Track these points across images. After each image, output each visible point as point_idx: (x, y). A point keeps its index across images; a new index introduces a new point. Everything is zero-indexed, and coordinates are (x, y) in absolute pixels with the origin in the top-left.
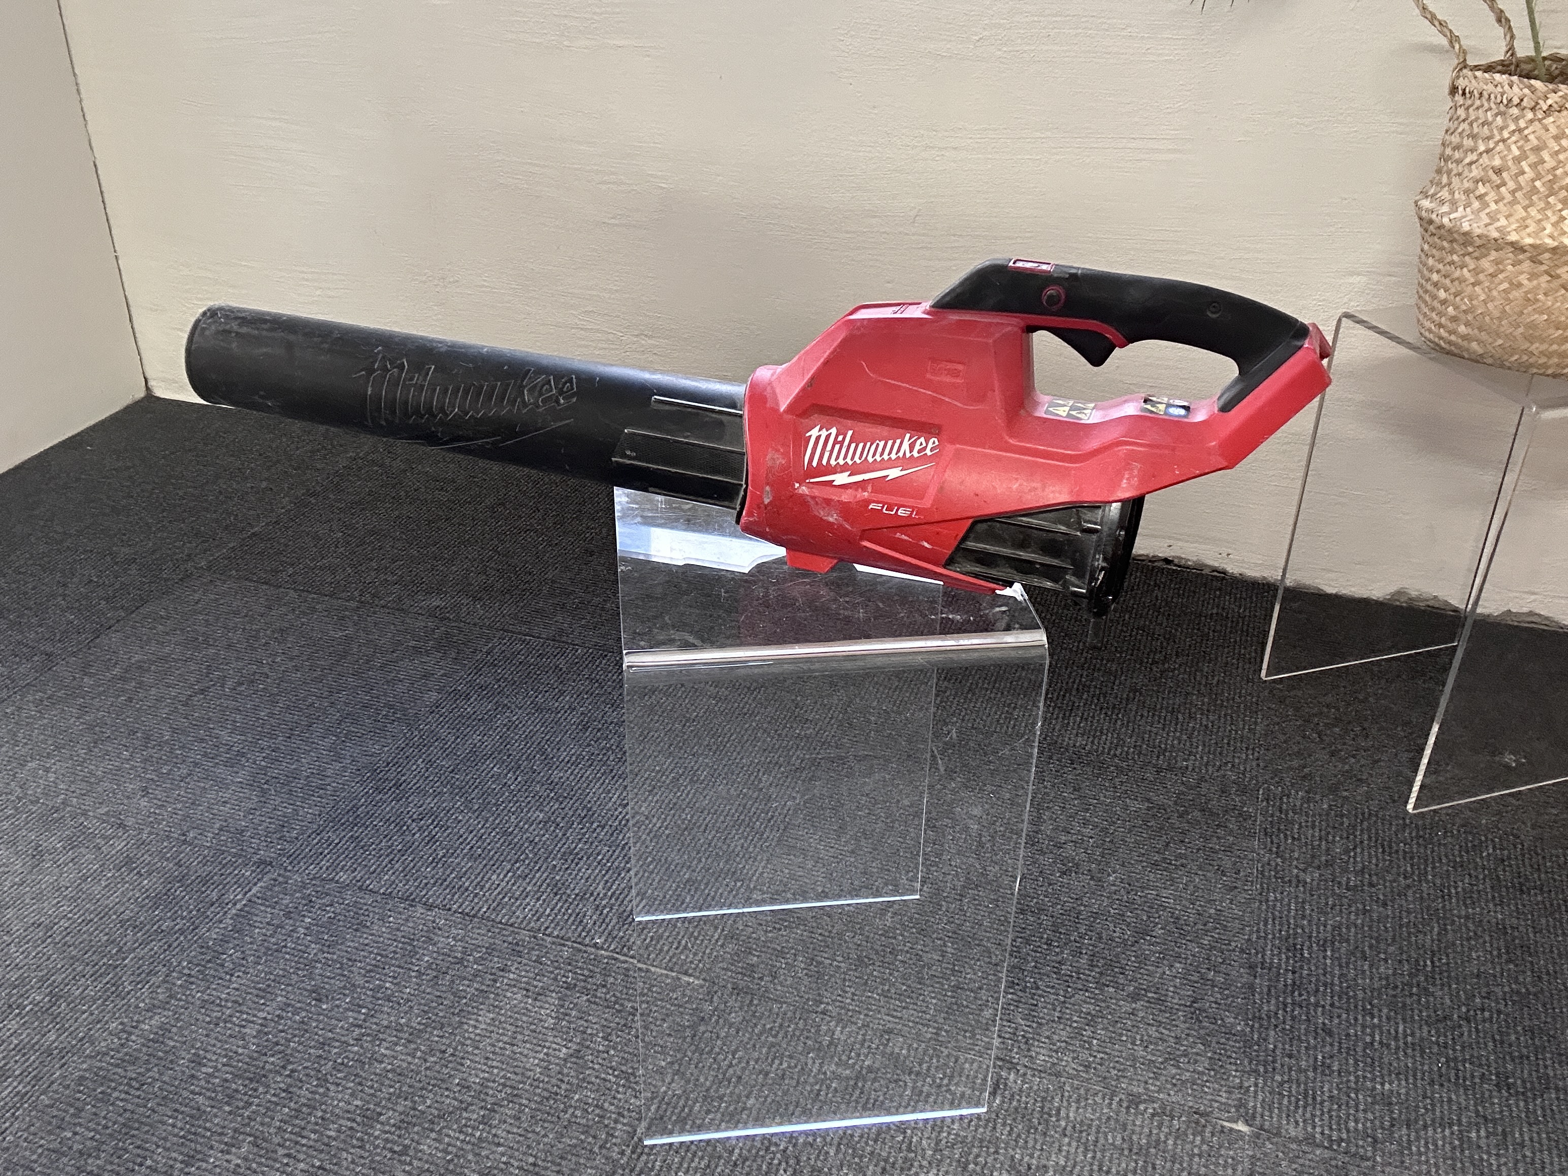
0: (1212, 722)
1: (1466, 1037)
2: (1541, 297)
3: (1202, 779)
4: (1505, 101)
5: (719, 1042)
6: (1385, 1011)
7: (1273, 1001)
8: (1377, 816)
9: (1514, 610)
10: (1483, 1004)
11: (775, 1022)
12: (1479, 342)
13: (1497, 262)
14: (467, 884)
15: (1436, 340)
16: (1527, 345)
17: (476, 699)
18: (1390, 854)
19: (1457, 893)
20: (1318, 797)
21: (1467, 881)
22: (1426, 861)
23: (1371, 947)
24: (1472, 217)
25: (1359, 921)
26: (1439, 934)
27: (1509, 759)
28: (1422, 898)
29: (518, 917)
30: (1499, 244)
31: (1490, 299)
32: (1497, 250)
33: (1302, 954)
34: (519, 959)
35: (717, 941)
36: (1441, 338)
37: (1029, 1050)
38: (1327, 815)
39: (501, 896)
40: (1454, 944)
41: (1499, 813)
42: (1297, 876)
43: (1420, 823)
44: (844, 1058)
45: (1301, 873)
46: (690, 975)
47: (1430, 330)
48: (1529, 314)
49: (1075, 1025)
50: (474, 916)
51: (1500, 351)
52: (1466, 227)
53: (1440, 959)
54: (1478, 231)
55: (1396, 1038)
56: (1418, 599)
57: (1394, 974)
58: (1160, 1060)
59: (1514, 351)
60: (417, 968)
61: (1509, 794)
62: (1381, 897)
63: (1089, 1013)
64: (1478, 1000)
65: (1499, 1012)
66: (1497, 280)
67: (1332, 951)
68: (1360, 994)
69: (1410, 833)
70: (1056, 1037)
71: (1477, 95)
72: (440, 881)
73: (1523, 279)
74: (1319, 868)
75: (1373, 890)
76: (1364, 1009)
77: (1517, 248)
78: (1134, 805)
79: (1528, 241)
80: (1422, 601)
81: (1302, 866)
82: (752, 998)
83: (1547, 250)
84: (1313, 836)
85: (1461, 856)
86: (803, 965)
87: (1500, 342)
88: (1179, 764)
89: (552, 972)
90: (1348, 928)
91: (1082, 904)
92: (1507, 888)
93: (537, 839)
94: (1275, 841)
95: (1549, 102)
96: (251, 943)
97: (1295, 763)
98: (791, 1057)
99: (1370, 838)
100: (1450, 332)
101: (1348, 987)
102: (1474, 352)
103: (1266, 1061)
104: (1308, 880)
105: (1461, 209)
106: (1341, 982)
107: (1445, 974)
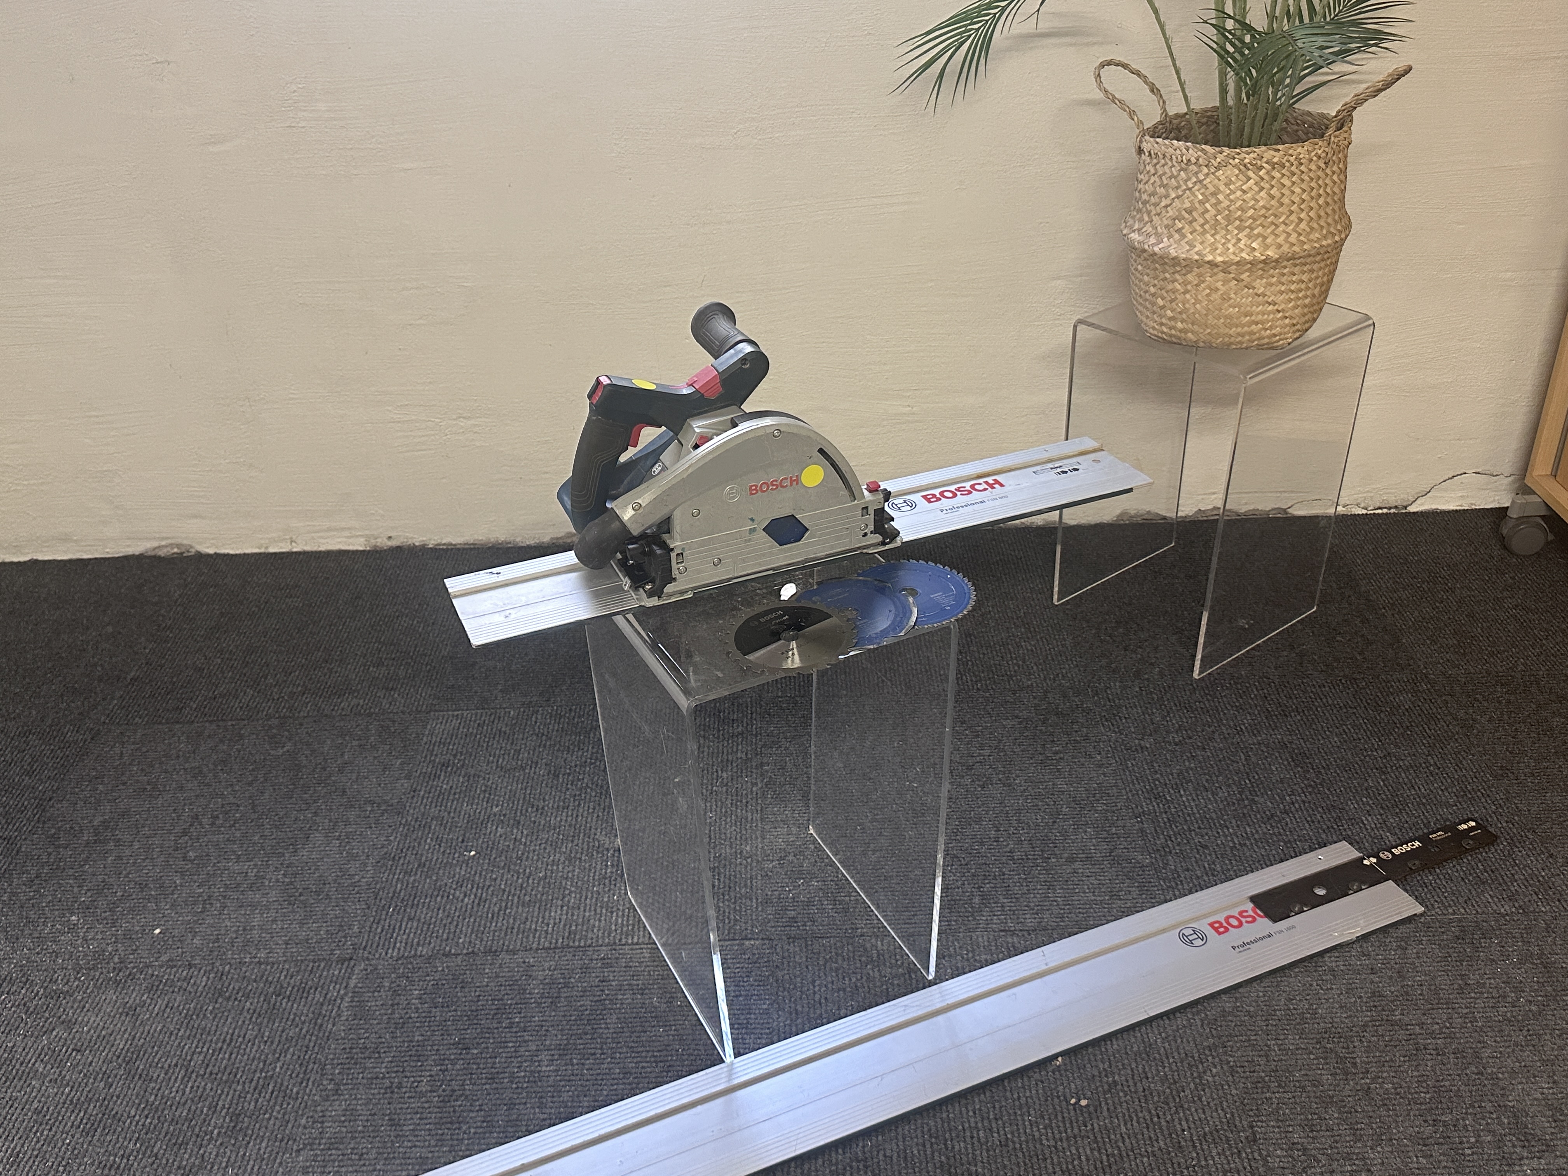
0: (1034, 646)
1: (1290, 826)
2: (1233, 296)
3: (1046, 692)
4: (1185, 161)
5: (799, 979)
6: (1234, 821)
7: (1162, 837)
8: (1173, 687)
9: (1203, 509)
10: (1291, 799)
11: (831, 952)
12: (1192, 332)
13: (1199, 275)
14: (533, 926)
15: (1160, 335)
16: (1227, 330)
17: (445, 776)
18: (1193, 712)
19: (1246, 728)
20: (1130, 684)
21: (1249, 718)
22: (1217, 710)
23: (1207, 780)
24: (1176, 246)
25: (1192, 765)
26: (1246, 759)
27: (1242, 622)
28: (1225, 738)
29: (592, 939)
30: (1199, 264)
31: (1197, 301)
32: (1198, 268)
33: (1166, 799)
34: (613, 969)
35: (757, 908)
36: (1163, 332)
37: (1018, 918)
38: (1141, 695)
39: (568, 927)
40: (1258, 764)
41: (1250, 664)
42: (1140, 745)
43: (1203, 684)
44: (893, 961)
45: (1142, 742)
46: (750, 939)
47: (1154, 328)
48: (1226, 310)
49: (1040, 892)
50: (555, 948)
51: (1208, 337)
52: (1173, 253)
53: (1254, 777)
54: (1184, 256)
55: (1248, 839)
56: (1136, 516)
57: (1229, 795)
58: (1107, 898)
59: (1219, 335)
60: (533, 1000)
61: (1253, 649)
62: (1200, 744)
63: (1045, 881)
64: (1288, 798)
65: (1304, 802)
66: (1200, 289)
67: (1184, 790)
68: (1214, 815)
69: (1200, 694)
70: (1032, 905)
71: (1161, 156)
72: (509, 931)
73: (1219, 284)
74: (1151, 735)
75: (1191, 741)
76: (1220, 825)
77: (1213, 264)
78: (1009, 723)
79: (1219, 259)
80: (1139, 516)
81: (1140, 737)
82: (806, 941)
83: (1233, 264)
84: (1138, 713)
85: (1238, 701)
86: (831, 907)
87: (1209, 331)
88: (1026, 685)
89: (644, 971)
90: (1187, 772)
91: (1006, 806)
92: (1276, 716)
93: (570, 875)
94: (1115, 723)
95: (1218, 160)
96: (378, 1024)
97: (1104, 662)
98: (854, 973)
99: (1175, 705)
100: (1170, 328)
101: (1204, 812)
102: (1190, 340)
103: (1174, 878)
104: (1148, 746)
105: (1165, 240)
106: (1198, 811)
107: (1261, 786)
